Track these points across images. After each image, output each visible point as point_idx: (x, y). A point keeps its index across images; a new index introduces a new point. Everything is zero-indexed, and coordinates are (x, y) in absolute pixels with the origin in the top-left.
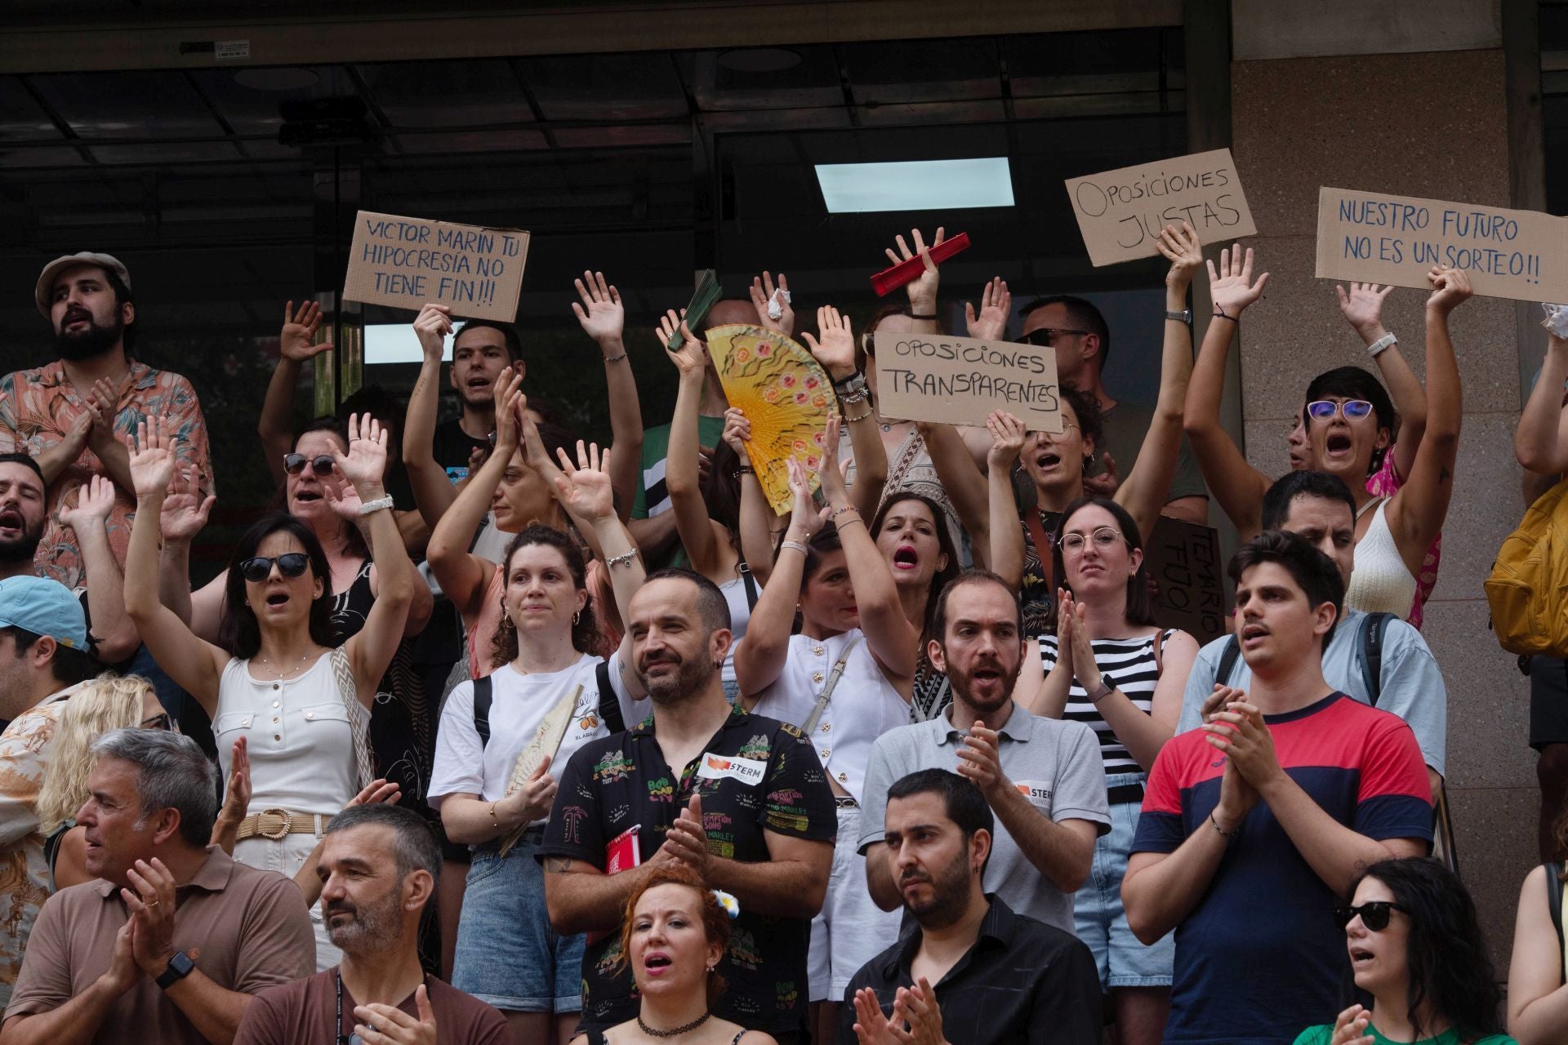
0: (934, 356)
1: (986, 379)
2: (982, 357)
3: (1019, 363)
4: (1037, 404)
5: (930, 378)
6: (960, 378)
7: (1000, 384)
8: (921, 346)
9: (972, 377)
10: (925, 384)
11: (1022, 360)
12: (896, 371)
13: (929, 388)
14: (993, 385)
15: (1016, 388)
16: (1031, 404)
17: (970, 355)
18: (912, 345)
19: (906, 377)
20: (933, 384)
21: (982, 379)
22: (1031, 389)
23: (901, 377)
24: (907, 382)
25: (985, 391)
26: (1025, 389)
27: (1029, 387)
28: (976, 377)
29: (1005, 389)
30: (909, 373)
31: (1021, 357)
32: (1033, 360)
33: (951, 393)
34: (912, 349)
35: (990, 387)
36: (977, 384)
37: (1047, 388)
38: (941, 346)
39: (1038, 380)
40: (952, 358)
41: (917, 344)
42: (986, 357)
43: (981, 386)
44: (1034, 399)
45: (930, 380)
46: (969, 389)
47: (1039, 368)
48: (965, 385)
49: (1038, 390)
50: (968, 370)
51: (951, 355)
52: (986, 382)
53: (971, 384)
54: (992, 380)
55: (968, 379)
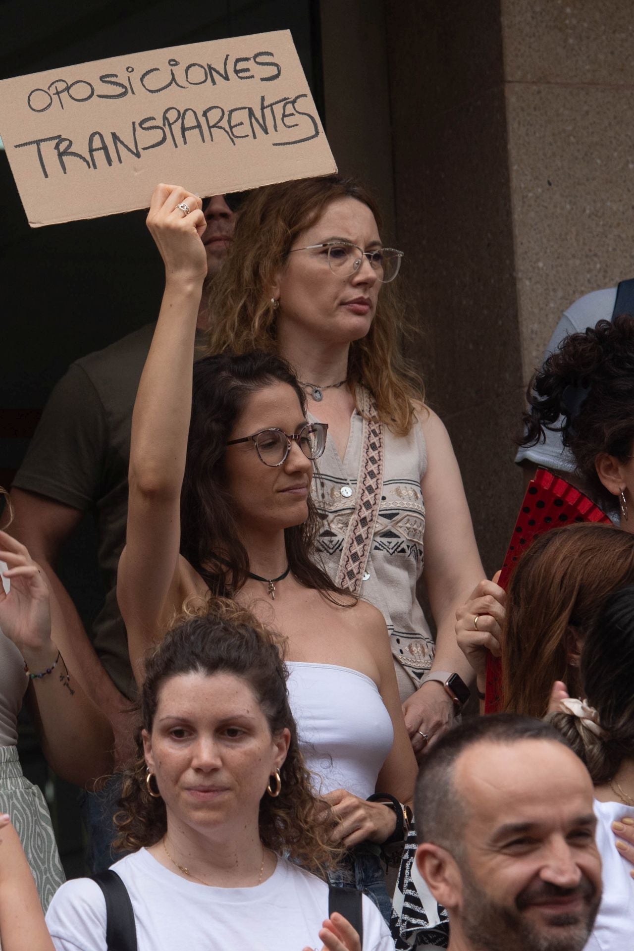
0: (95, 97)
1: (190, 114)
2: (173, 79)
3: (236, 72)
4: (285, 135)
5: (97, 138)
6: (145, 125)
7: (214, 116)
8: (68, 88)
9: (165, 118)
10: (91, 151)
11: (240, 66)
12: (38, 142)
13: (100, 156)
14: (203, 120)
15: (241, 116)
16: (273, 136)
17: (153, 81)
18: (53, 90)
19: (57, 147)
20: (105, 148)
21: (181, 116)
22: (267, 111)
23: (48, 149)
24: (60, 155)
25: (191, 135)
26: (258, 113)
27: (263, 108)
28: (172, 115)
29: (224, 123)
30: (60, 139)
31: (238, 60)
32: (258, 59)
33: (138, 155)
34: (55, 98)
35: (199, 126)
36: (177, 128)
37: (294, 102)
38: (102, 78)
39: (274, 92)
40: (124, 94)
41: (61, 86)
42: (180, 78)
43: (184, 129)
44: (275, 127)
45: (97, 143)
46: (164, 139)
47: (272, 71)
48: (157, 135)
49: (279, 109)
50: (155, 106)
51: (120, 90)
52: (190, 121)
53: (167, 129)
54: (200, 115)
55: (159, 122)
